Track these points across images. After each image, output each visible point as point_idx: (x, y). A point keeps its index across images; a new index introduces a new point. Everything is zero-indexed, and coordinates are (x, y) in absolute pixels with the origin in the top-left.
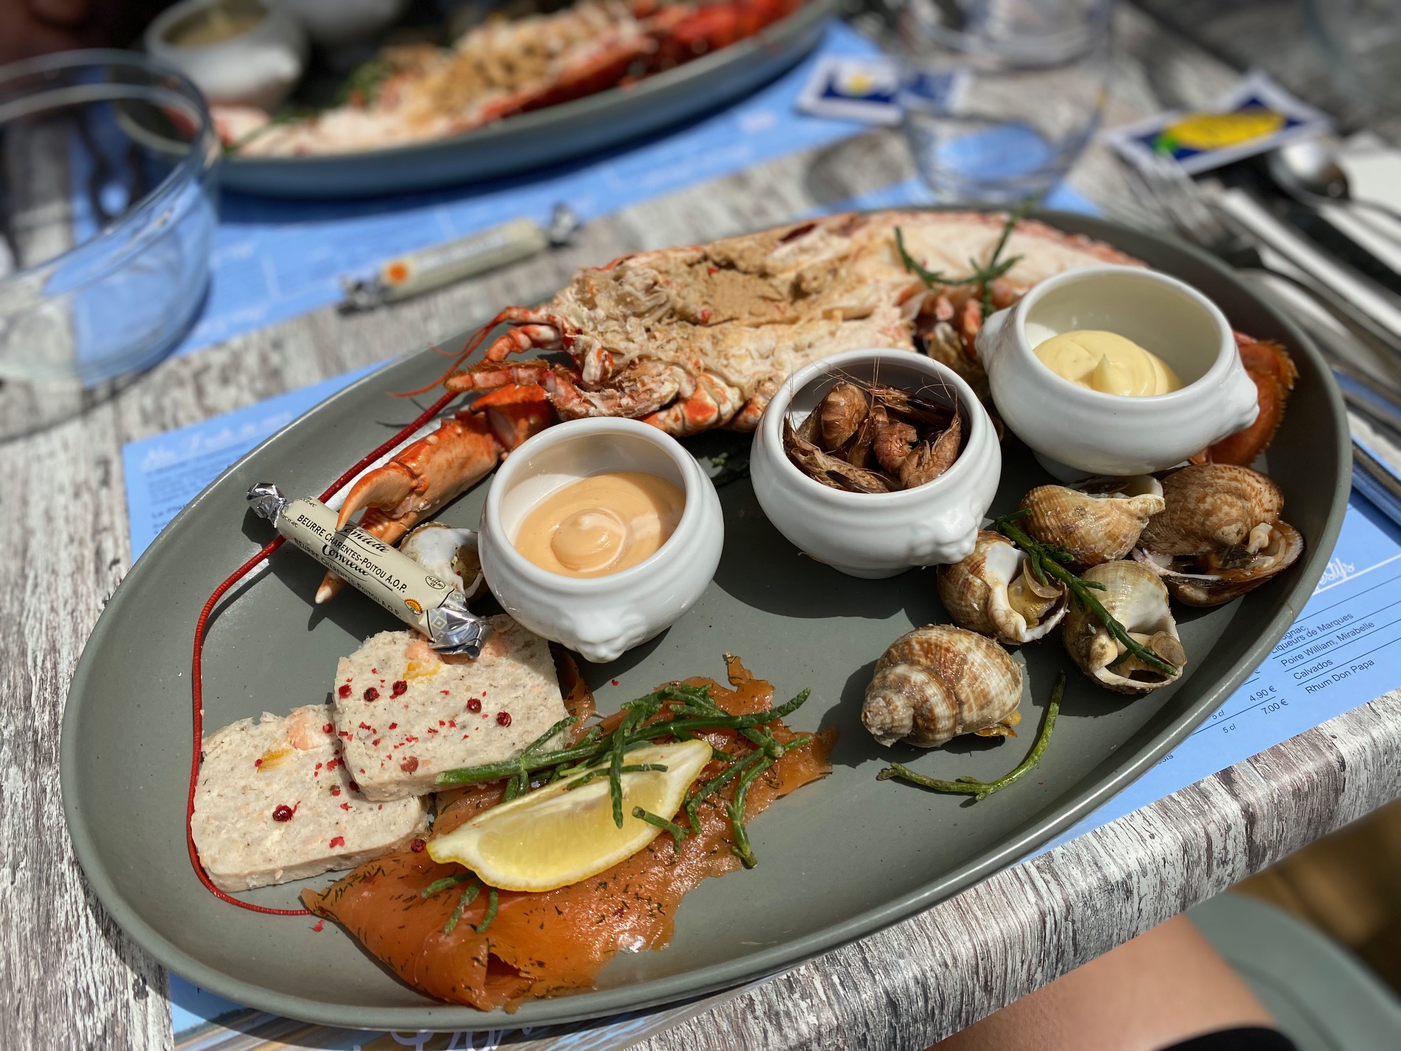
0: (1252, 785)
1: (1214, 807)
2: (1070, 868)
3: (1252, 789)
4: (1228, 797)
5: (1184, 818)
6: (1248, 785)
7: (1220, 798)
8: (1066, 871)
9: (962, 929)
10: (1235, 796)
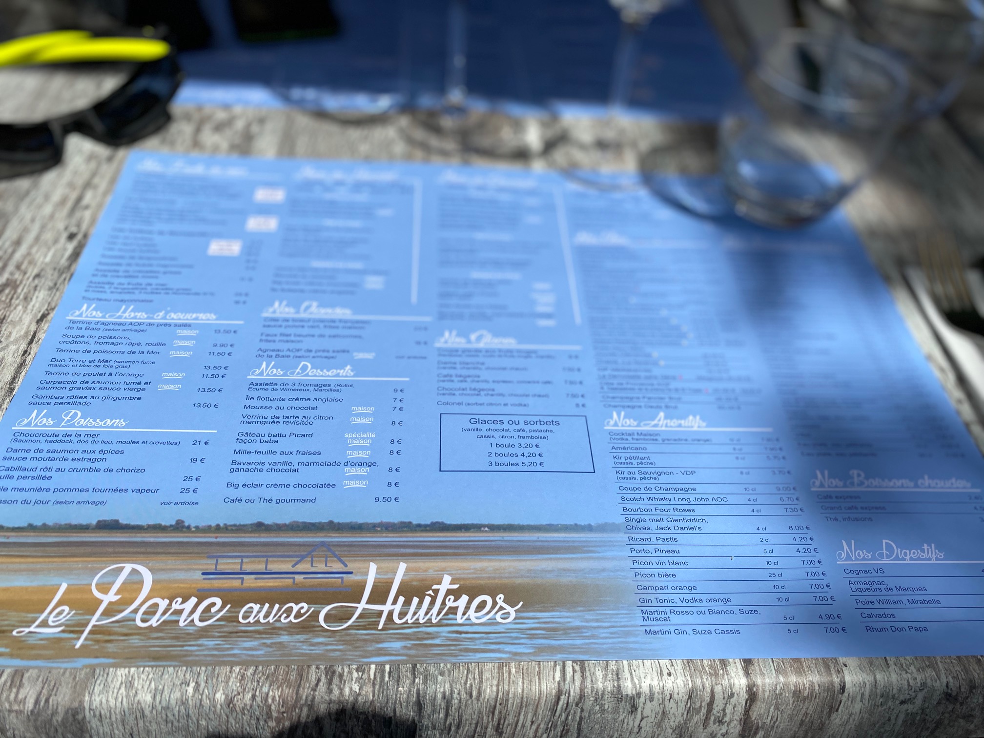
0: (765, 672)
1: (727, 675)
2: (597, 669)
3: (762, 674)
4: (741, 672)
5: (700, 672)
6: (761, 671)
7: (735, 670)
8: (592, 670)
9: (496, 675)
10: (747, 674)
